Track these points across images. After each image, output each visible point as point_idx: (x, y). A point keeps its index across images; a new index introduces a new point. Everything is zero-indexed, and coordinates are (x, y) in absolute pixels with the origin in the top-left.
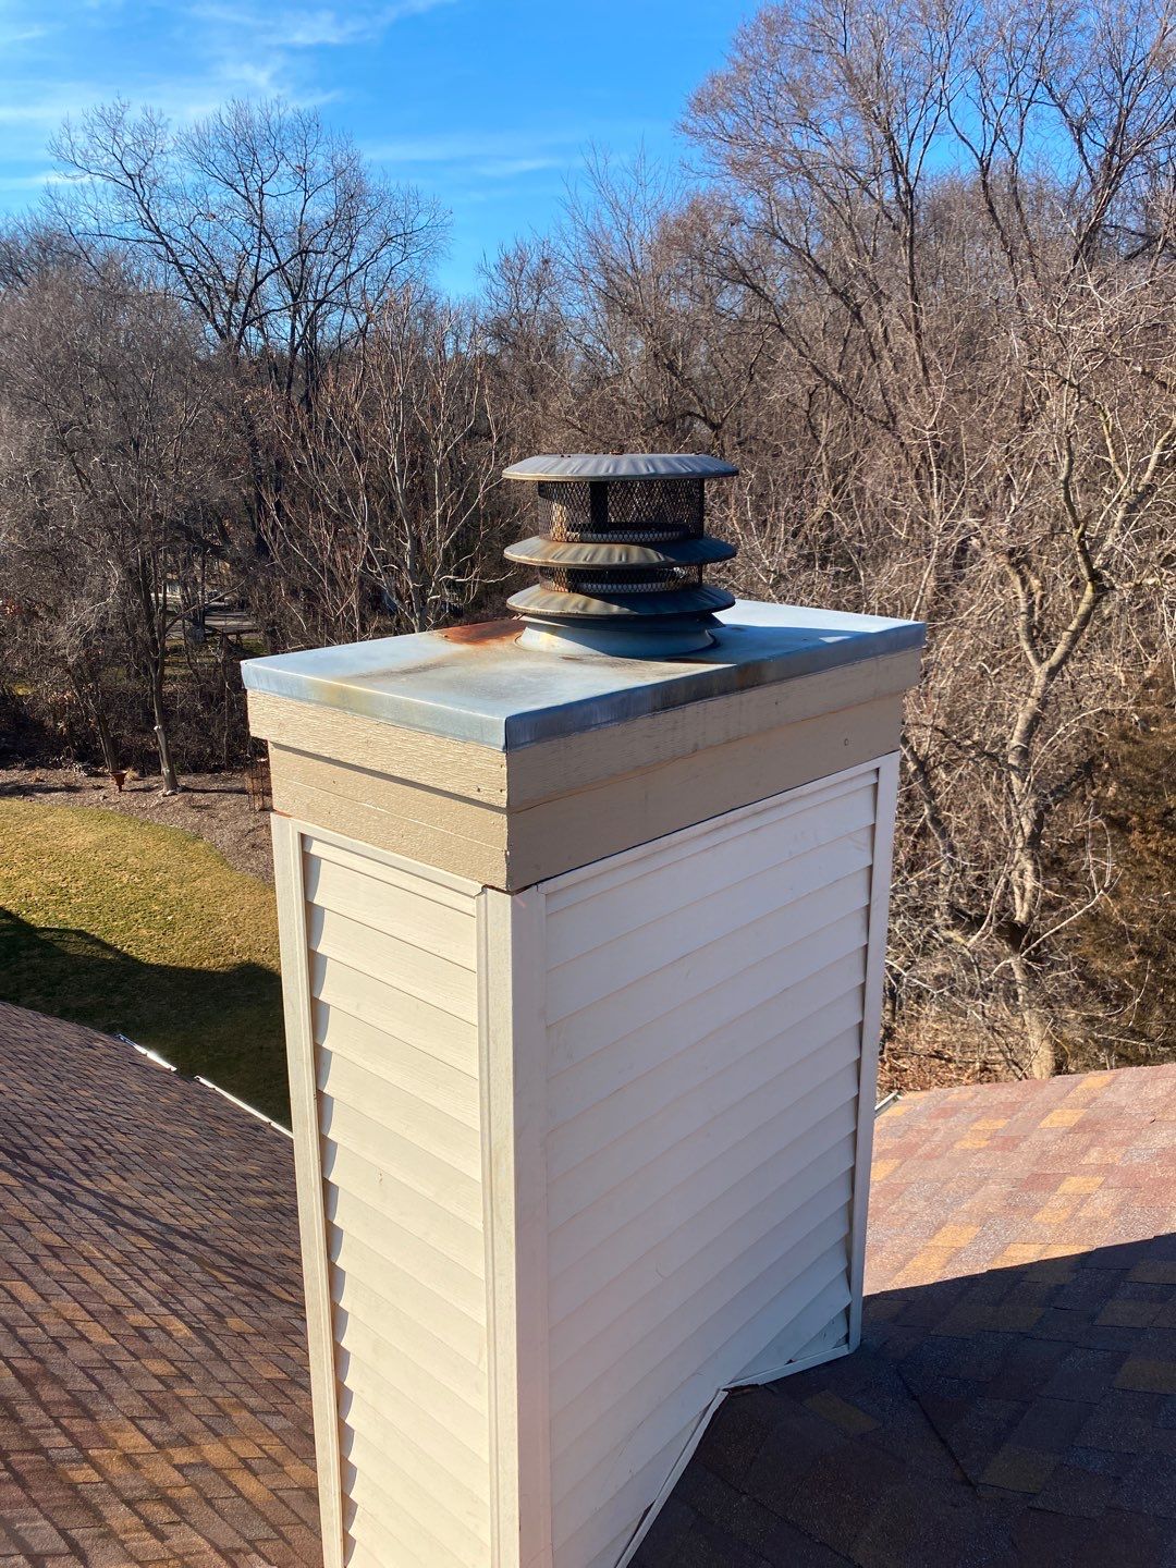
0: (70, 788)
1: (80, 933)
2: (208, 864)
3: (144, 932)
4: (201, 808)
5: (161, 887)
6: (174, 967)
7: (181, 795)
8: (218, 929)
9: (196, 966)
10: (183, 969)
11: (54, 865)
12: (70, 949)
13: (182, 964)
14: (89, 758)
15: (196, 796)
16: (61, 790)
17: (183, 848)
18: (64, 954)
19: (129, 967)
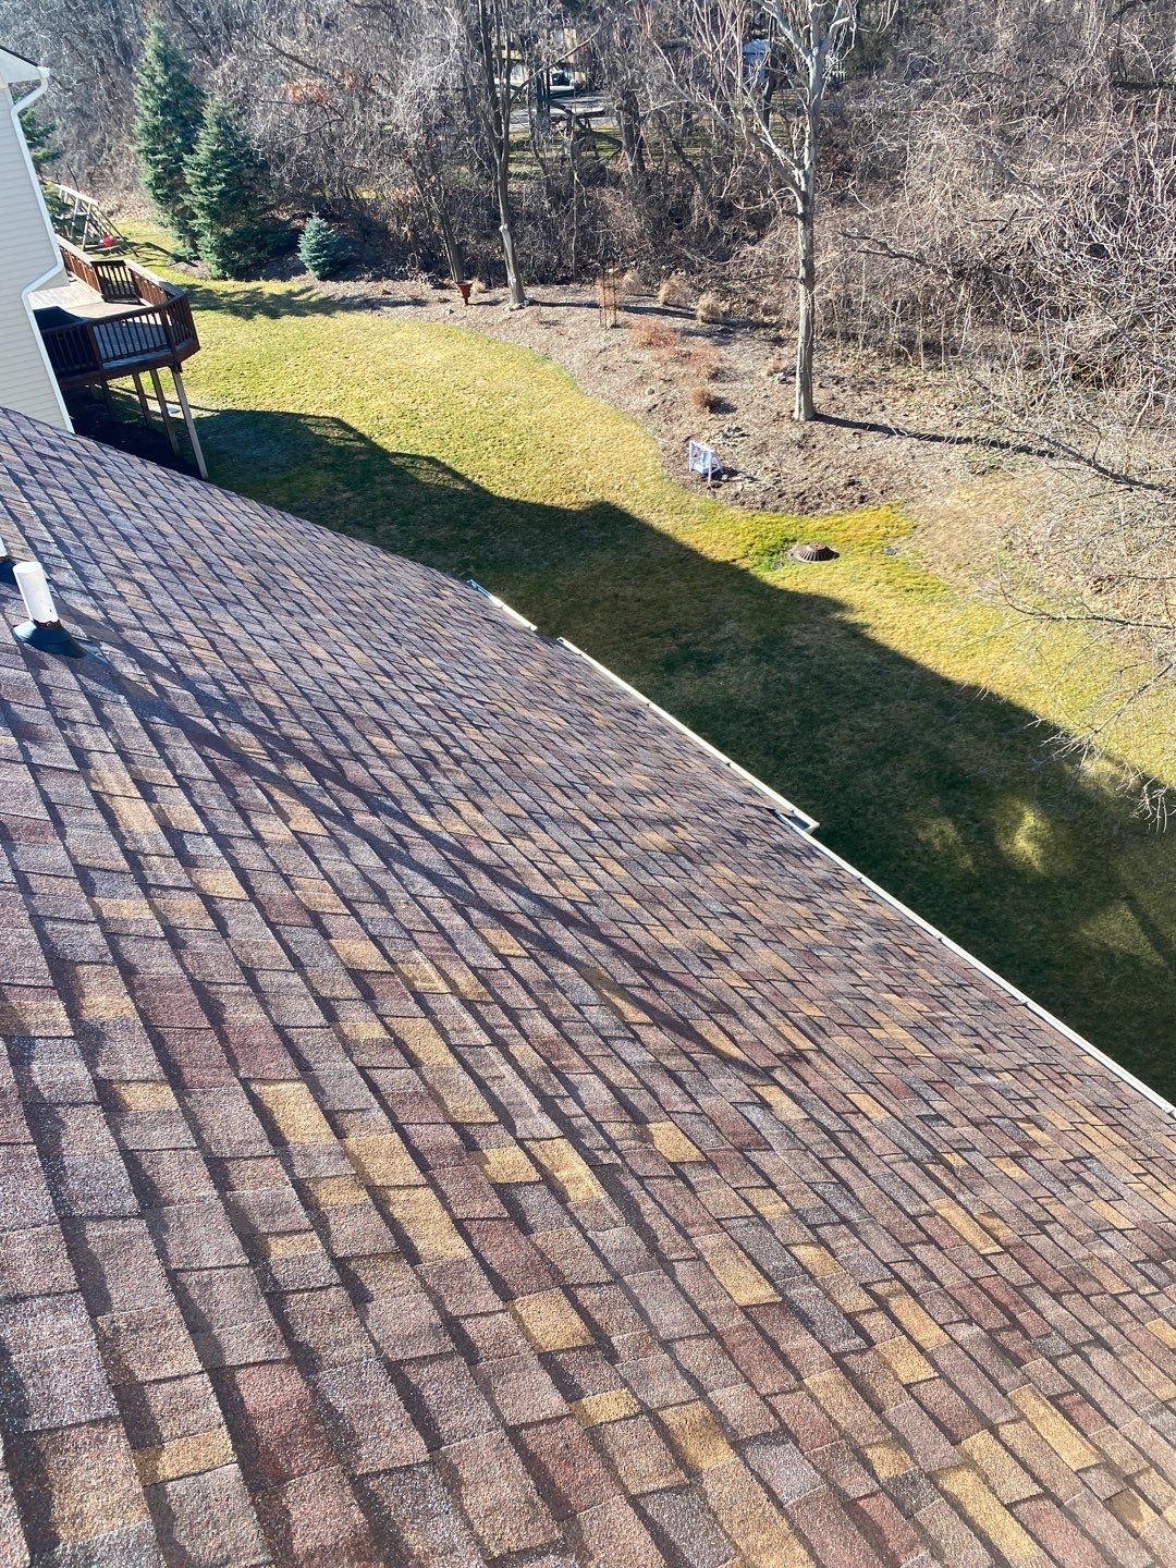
0: (418, 302)
1: (431, 460)
2: (559, 388)
3: (494, 461)
4: (549, 324)
5: (512, 413)
6: (525, 502)
7: (528, 309)
8: (569, 462)
9: (547, 503)
10: (534, 505)
11: (403, 386)
12: (422, 477)
13: (533, 500)
14: (434, 269)
15: (544, 309)
16: (408, 303)
17: (531, 370)
18: (417, 481)
19: (480, 499)
